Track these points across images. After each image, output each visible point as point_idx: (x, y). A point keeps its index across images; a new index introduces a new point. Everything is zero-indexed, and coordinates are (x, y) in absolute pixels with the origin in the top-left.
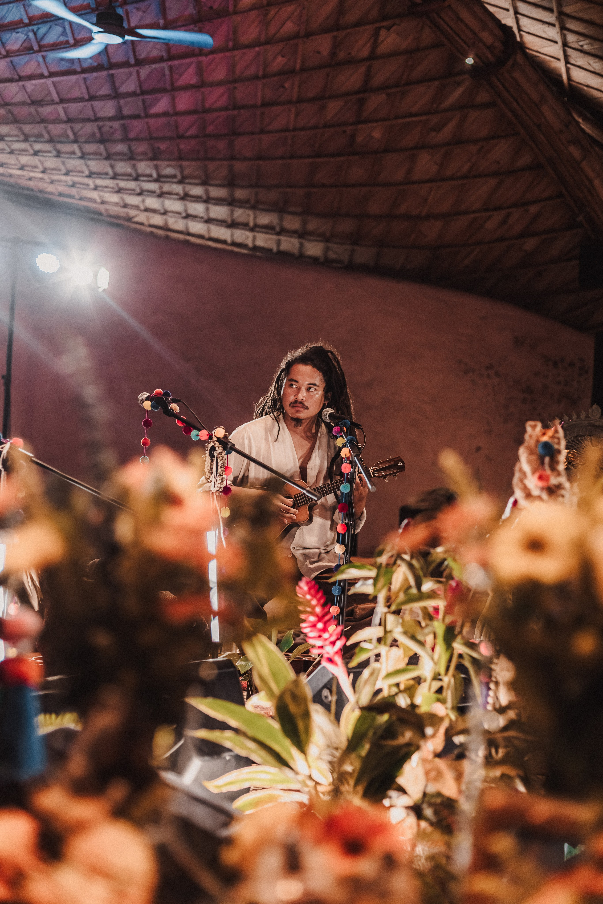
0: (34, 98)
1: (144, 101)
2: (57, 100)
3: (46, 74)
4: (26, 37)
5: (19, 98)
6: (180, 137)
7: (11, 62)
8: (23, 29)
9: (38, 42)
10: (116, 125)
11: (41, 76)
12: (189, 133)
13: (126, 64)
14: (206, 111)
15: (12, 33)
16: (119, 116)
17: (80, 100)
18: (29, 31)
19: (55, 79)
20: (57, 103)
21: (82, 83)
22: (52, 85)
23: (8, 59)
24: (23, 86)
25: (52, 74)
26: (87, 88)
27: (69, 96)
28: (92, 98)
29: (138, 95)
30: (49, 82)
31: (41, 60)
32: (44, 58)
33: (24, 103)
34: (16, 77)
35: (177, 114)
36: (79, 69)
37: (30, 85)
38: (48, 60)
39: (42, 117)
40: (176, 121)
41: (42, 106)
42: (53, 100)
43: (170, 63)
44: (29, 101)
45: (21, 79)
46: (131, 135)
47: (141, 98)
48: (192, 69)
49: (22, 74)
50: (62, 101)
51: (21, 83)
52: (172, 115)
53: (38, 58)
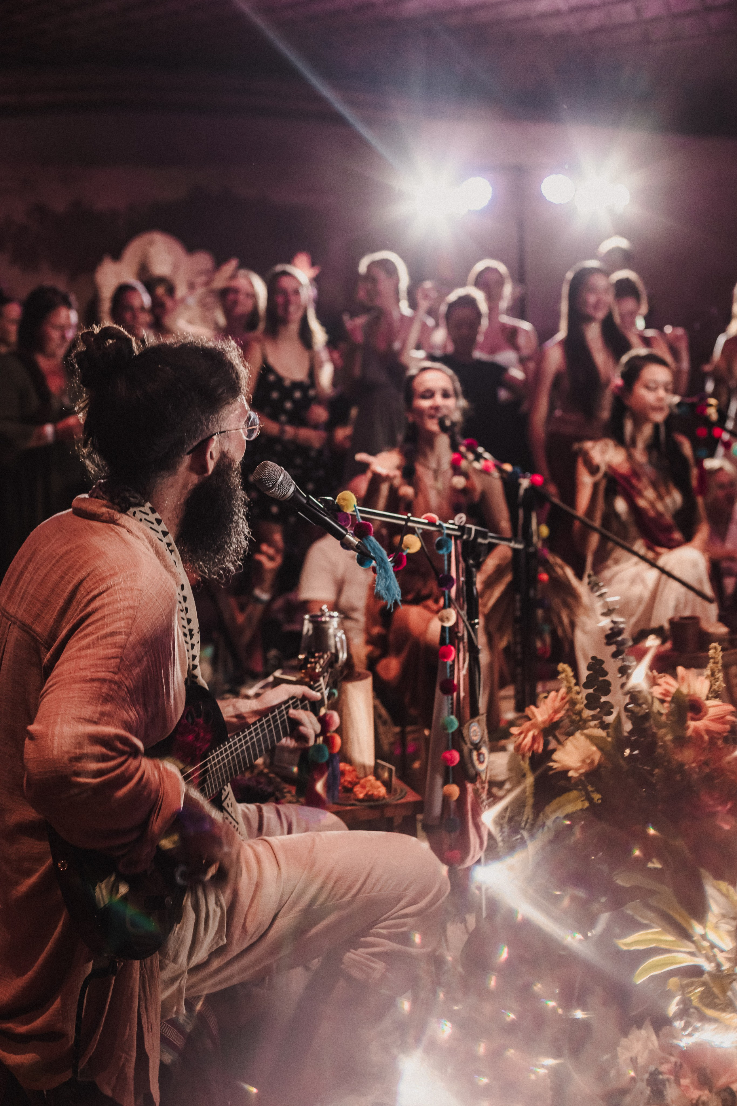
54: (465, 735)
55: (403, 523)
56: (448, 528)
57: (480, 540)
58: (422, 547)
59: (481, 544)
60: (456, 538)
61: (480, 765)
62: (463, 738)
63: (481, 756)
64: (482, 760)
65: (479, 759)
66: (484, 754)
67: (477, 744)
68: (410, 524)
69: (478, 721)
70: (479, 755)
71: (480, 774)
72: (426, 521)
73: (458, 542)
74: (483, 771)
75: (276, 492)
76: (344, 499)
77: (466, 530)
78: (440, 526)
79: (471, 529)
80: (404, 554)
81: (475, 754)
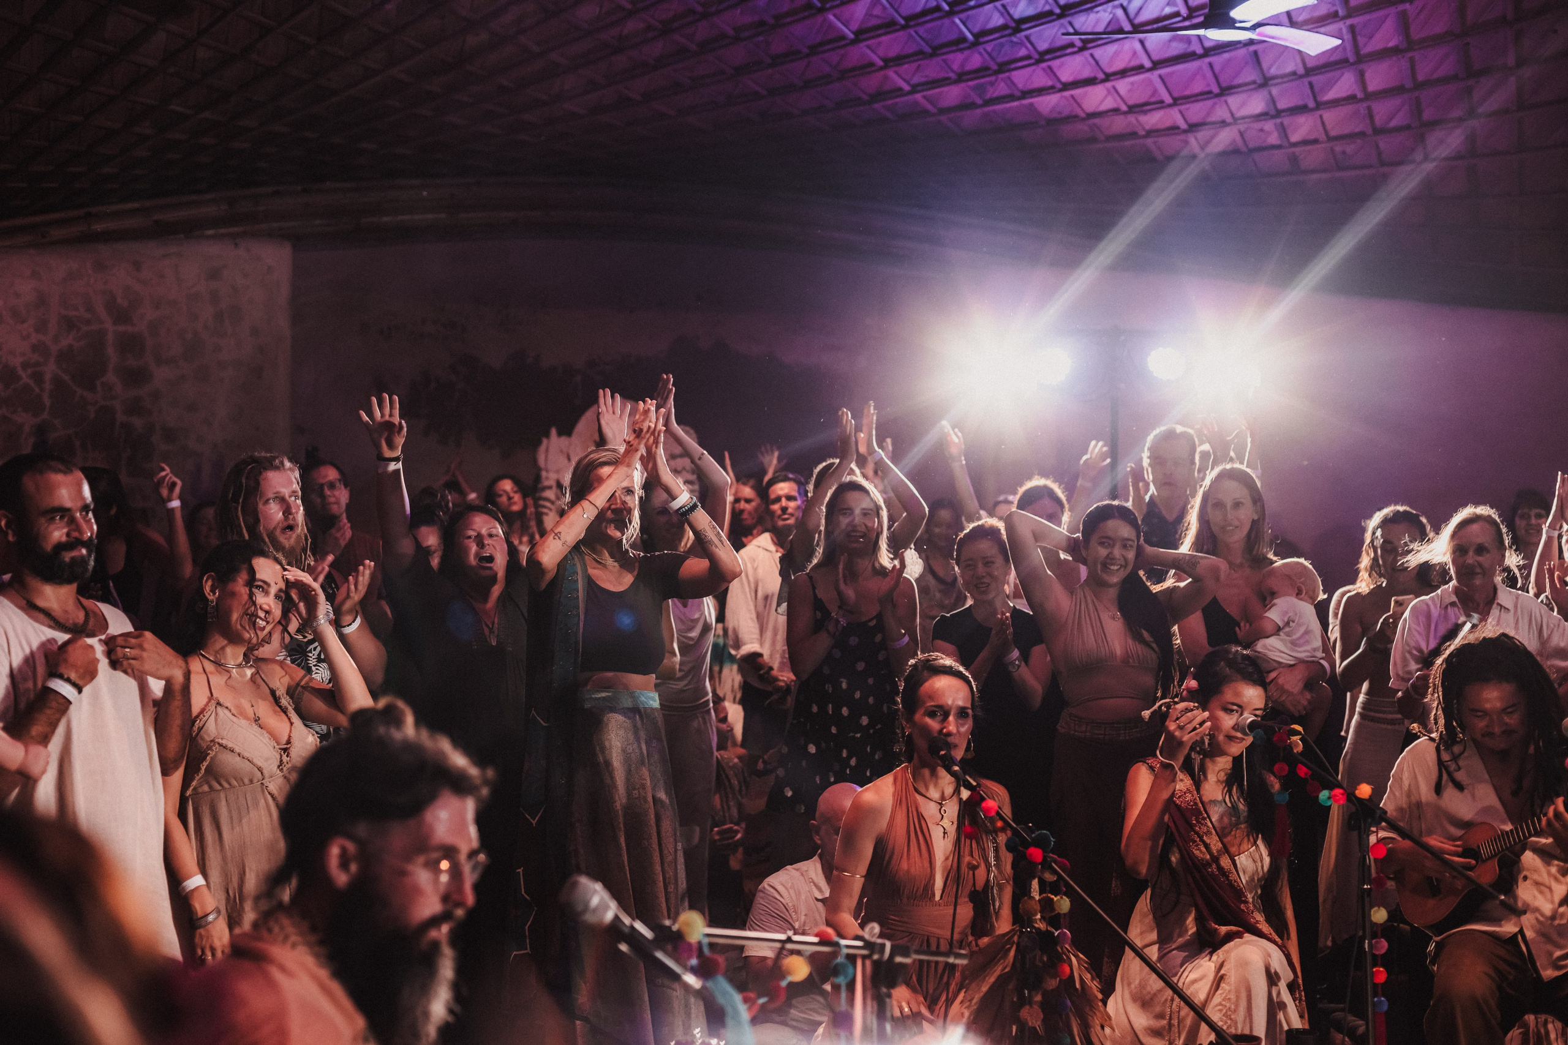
0: (1131, 102)
1: (1311, 85)
2: (1168, 100)
3: (1147, 64)
4: (1111, 16)
5: (1109, 104)
6: (1378, 131)
7: (1092, 55)
8: (1105, 6)
9: (1130, 21)
10: (1269, 126)
11: (1139, 69)
12: (1393, 124)
14: (1419, 86)
15: (1089, 15)
16: (1273, 113)
18: (1115, 7)
19: (1163, 71)
20: (1170, 106)
21: (1206, 69)
22: (1159, 80)
23: (1087, 53)
24: (1114, 88)
25: (1157, 65)
26: (1216, 77)
27: (1187, 93)
28: (1225, 91)
29: (1301, 77)
30: (1154, 76)
31: (1138, 46)
32: (1142, 42)
33: (1116, 111)
34: (1101, 76)
35: (1369, 96)
36: (1199, 51)
37: (1123, 86)
38: (1148, 44)
39: (1147, 127)
40: (1369, 108)
41: (1145, 112)
42: (1162, 102)
43: (1349, 22)
44: (1124, 108)
45: (1108, 77)
46: (1294, 138)
47: (1306, 80)
48: (1389, 25)
49: (1109, 70)
50: (1176, 101)
51: (1109, 85)
52: (1361, 100)
53: (1132, 44)
55: (778, 945)
56: (848, 947)
57: (899, 959)
58: (810, 974)
59: (900, 964)
60: (864, 957)
68: (789, 946)
72: (816, 940)
73: (868, 963)
75: (590, 918)
76: (688, 924)
77: (877, 948)
78: (837, 944)
79: (883, 946)
80: (784, 984)
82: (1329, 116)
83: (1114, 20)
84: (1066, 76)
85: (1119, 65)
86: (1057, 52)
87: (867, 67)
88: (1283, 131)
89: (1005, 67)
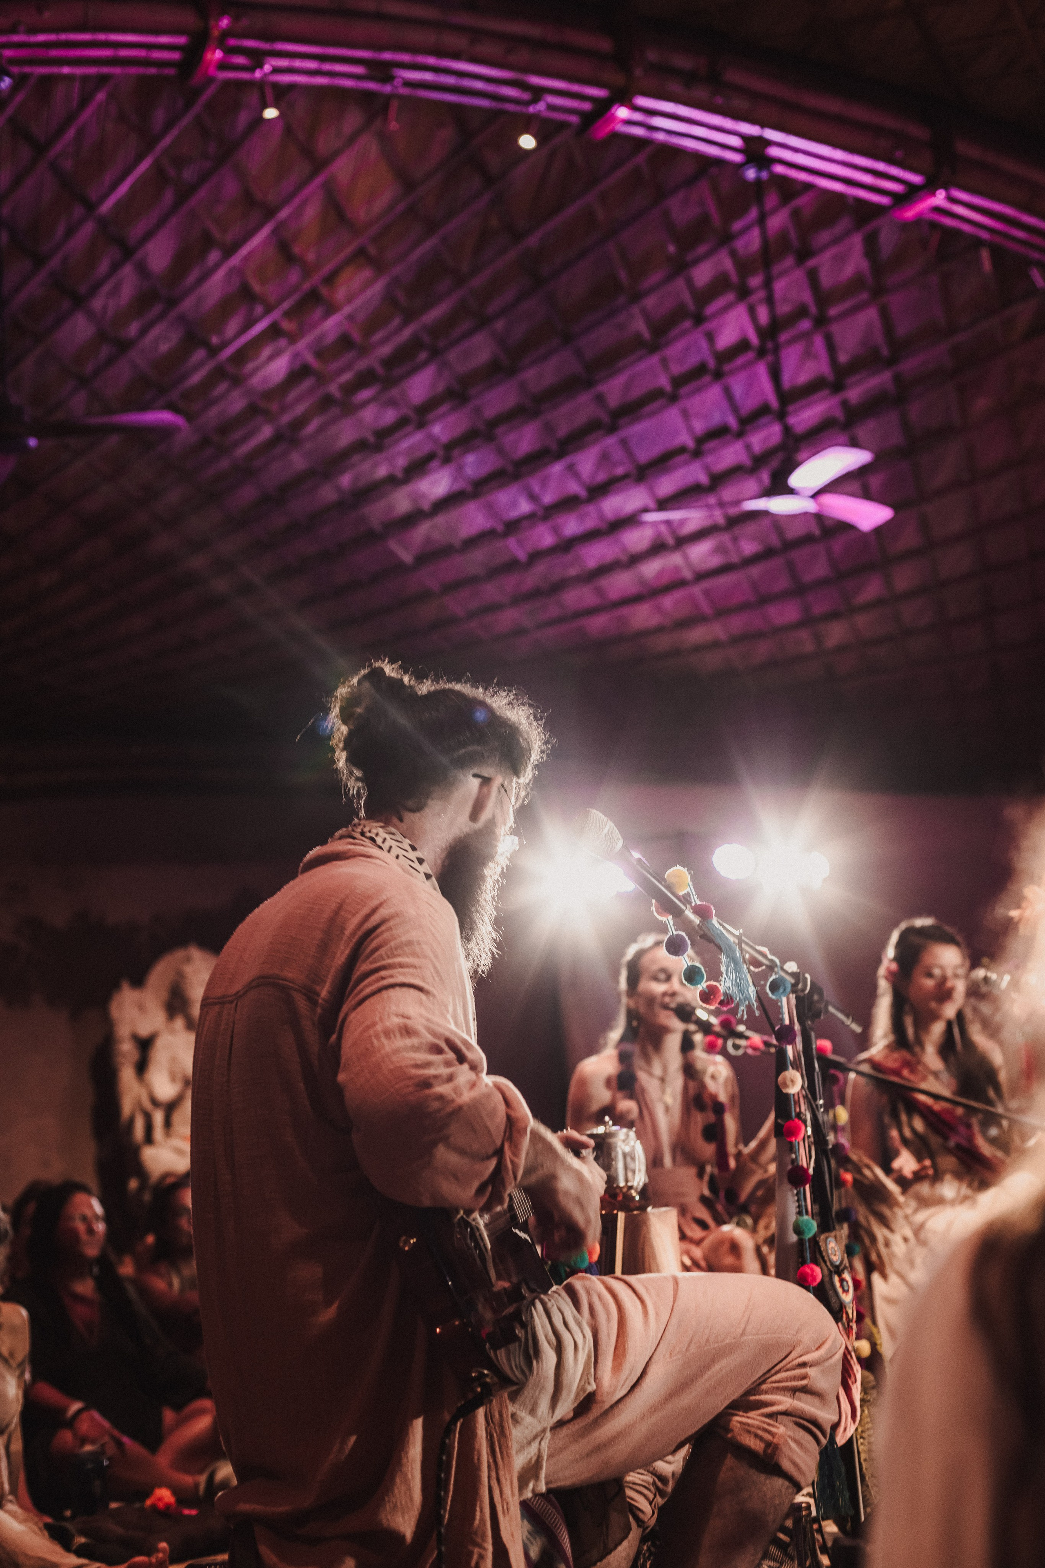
1: (842, 590)
2: (711, 613)
3: (690, 578)
6: (906, 633)
10: (804, 634)
11: (683, 583)
13: (807, 539)
14: (942, 585)
16: (807, 621)
17: (744, 607)
19: (707, 584)
20: (712, 619)
21: (745, 581)
22: (701, 593)
26: (754, 587)
28: (764, 600)
30: (697, 590)
32: (684, 555)
33: (660, 629)
34: (647, 593)
35: (896, 598)
37: (668, 602)
38: (691, 556)
39: (691, 644)
40: (897, 610)
41: (690, 628)
42: (705, 615)
44: (669, 625)
45: (654, 594)
46: (829, 646)
47: (837, 585)
49: (654, 587)
50: (719, 614)
51: (655, 601)
52: (890, 602)
53: (675, 559)
54: (822, 1249)
61: (844, 1294)
62: (821, 1252)
63: (845, 1283)
64: (846, 1288)
65: (842, 1286)
66: (847, 1282)
67: (837, 1267)
69: (835, 1237)
70: (842, 1281)
71: (845, 1307)
74: (849, 1303)
77: (801, 980)
81: (836, 1279)
82: (861, 620)
83: (659, 535)
84: (614, 594)
85: (665, 580)
86: (604, 570)
87: (425, 595)
88: (818, 639)
89: (558, 587)
